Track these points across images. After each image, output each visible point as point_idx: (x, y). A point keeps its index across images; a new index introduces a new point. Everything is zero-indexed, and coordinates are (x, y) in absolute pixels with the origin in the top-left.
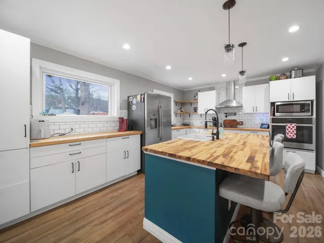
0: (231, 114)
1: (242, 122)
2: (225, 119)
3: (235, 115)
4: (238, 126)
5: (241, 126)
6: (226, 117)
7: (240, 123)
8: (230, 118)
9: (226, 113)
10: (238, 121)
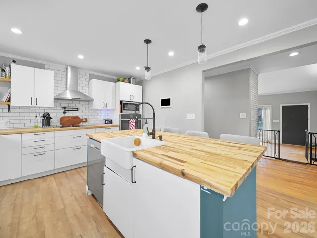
0: (72, 109)
1: (86, 119)
2: (63, 115)
3: (77, 110)
4: (81, 124)
5: (84, 124)
6: (65, 112)
7: (84, 120)
8: (70, 114)
9: (65, 108)
10: (81, 118)
